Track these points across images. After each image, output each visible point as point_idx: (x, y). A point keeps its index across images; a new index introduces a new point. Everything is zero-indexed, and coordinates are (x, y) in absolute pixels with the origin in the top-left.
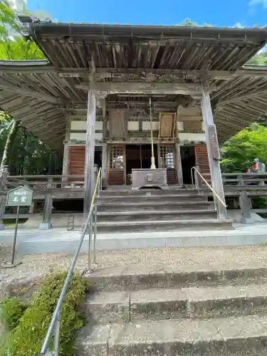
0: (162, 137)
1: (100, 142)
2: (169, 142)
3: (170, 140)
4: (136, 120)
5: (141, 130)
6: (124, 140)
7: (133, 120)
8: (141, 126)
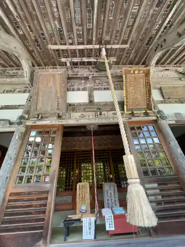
0: (132, 110)
1: (11, 123)
2: (146, 118)
3: (146, 114)
4: (84, 90)
5: (91, 101)
6: (59, 117)
7: (78, 90)
8: (91, 96)
